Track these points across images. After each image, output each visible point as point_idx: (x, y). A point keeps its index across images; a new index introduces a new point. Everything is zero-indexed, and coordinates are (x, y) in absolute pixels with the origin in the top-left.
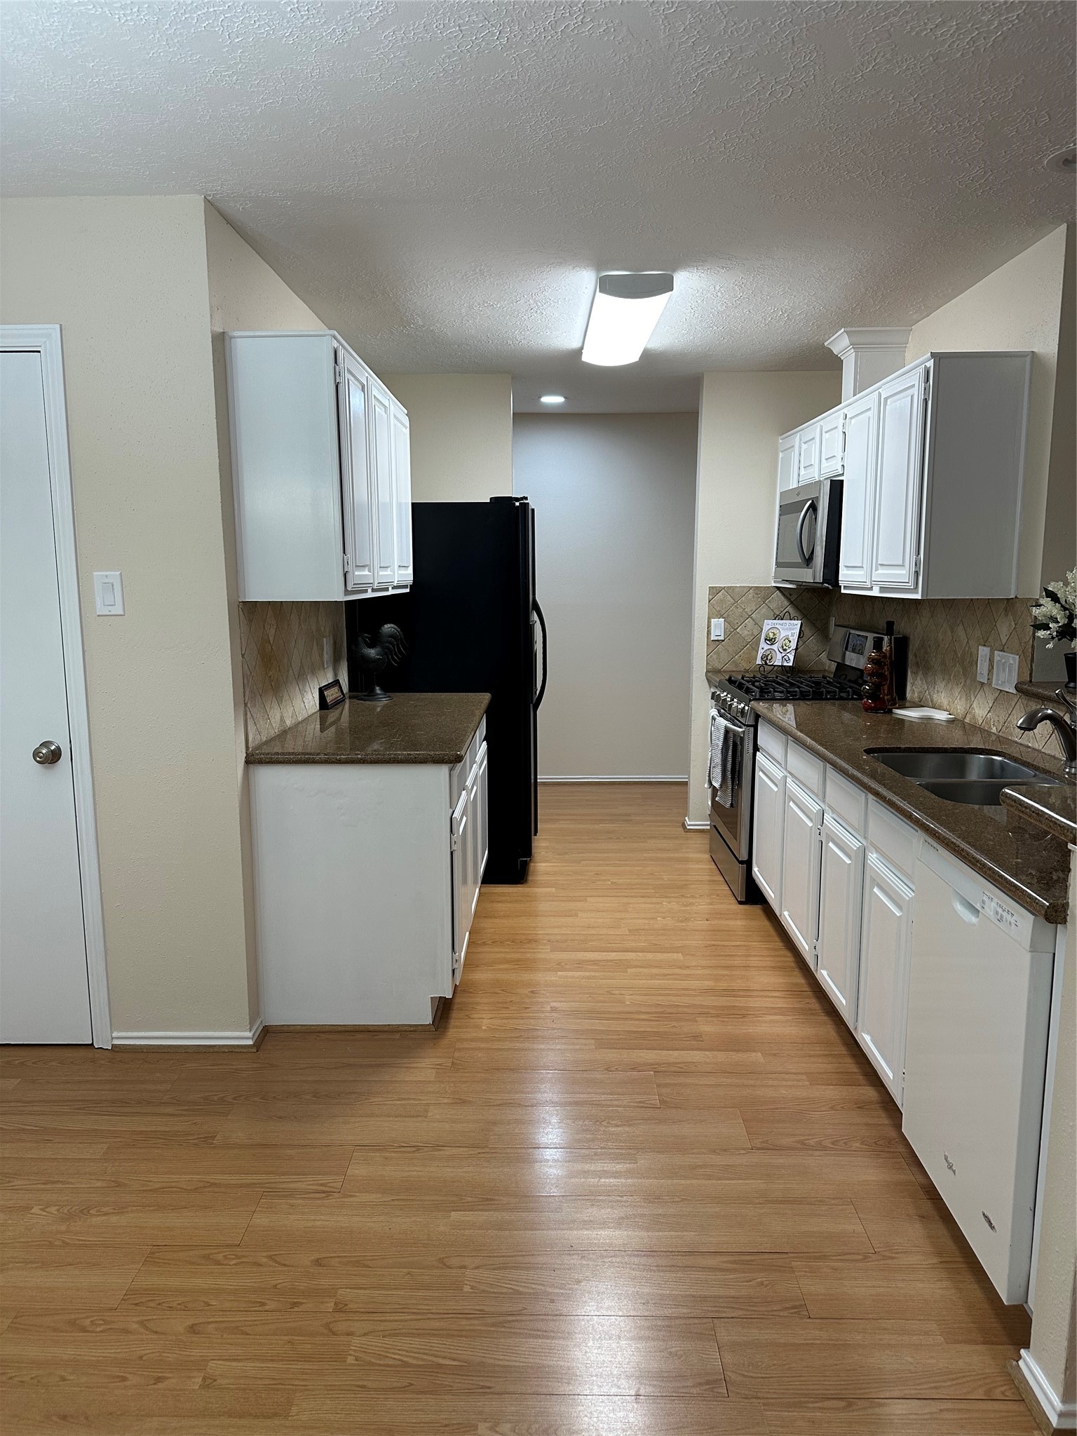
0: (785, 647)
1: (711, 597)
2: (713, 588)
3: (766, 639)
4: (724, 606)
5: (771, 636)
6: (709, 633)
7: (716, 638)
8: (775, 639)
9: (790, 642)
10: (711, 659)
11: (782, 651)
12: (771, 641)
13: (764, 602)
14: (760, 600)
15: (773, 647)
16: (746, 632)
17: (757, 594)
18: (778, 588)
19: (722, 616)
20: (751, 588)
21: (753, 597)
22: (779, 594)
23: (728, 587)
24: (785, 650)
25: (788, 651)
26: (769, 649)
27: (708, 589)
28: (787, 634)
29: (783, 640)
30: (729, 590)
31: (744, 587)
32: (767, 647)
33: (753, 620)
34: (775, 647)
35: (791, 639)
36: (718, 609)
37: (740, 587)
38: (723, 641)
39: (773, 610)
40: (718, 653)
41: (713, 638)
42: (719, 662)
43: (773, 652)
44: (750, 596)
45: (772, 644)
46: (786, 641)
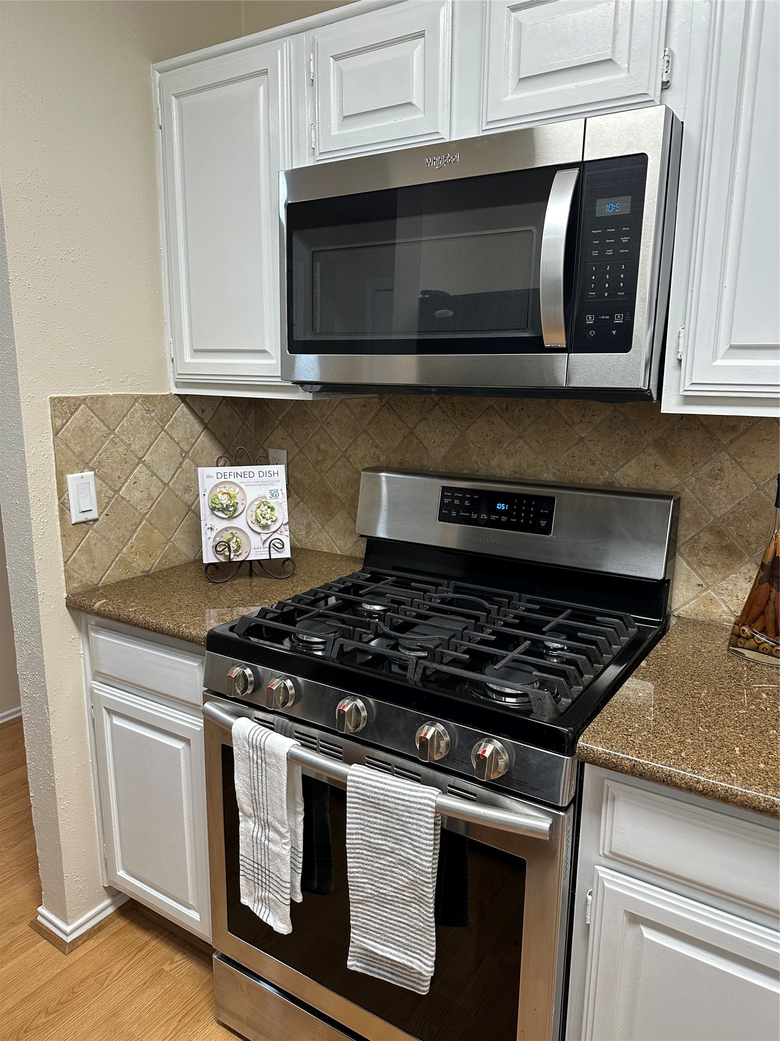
0: (263, 522)
1: (59, 422)
2: (61, 400)
3: (213, 509)
4: (89, 443)
5: (225, 500)
6: (64, 508)
7: (83, 517)
8: (235, 506)
9: (272, 509)
10: (76, 567)
11: (258, 530)
12: (229, 511)
13: (162, 427)
14: (154, 423)
15: (235, 523)
16: (138, 495)
17: (148, 411)
18: (183, 398)
19: (86, 466)
20: (136, 398)
21: (143, 416)
22: (186, 410)
23: (92, 398)
24: (266, 527)
25: (273, 529)
26: (226, 529)
27: (48, 402)
28: (261, 494)
29: (254, 507)
30: (95, 403)
31: (124, 397)
32: (220, 525)
33: (148, 467)
34: (240, 522)
35: (272, 502)
36: (78, 449)
37: (115, 396)
38: (96, 520)
39: (178, 444)
40: (88, 551)
41: (75, 517)
42: (94, 568)
43: (239, 534)
44: (138, 415)
45: (231, 518)
46: (264, 508)
